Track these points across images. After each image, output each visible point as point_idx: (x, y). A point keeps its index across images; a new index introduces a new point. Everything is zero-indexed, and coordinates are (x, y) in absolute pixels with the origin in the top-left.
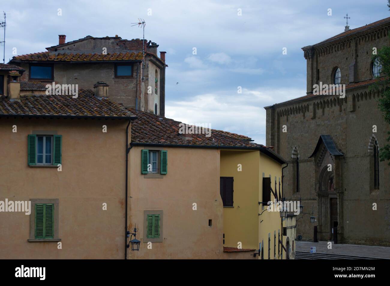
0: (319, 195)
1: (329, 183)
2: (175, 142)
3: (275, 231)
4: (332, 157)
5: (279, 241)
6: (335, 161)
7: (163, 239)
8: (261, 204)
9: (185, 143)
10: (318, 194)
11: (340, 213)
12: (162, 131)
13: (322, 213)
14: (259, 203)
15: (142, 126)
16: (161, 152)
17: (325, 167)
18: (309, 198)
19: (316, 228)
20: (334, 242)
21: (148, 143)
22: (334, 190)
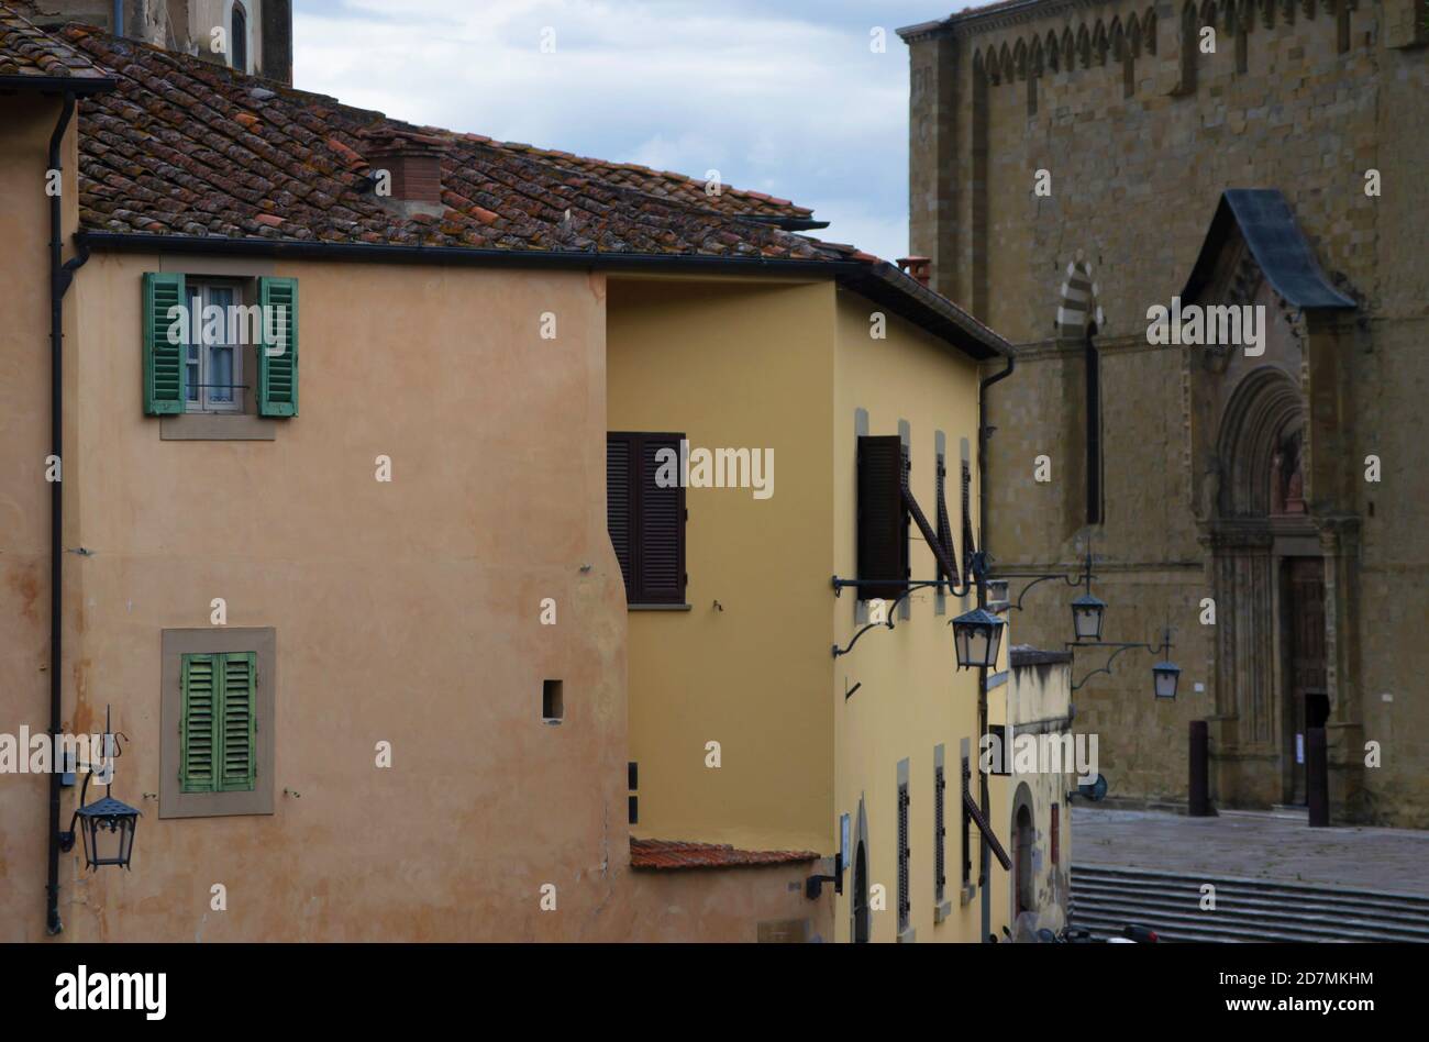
0: (1217, 542)
1: (1274, 471)
2: (340, 230)
3: (939, 750)
4: (1288, 318)
5: (968, 811)
6: (1307, 343)
7: (278, 797)
8: (848, 593)
9: (403, 236)
10: (1213, 533)
11: (1339, 643)
12: (265, 165)
13: (1234, 647)
14: (837, 585)
15: (148, 136)
16: (260, 289)
17: (1250, 375)
18: (1160, 559)
19: (1199, 732)
20: (1311, 816)
21: (181, 234)
22: (1306, 511)
